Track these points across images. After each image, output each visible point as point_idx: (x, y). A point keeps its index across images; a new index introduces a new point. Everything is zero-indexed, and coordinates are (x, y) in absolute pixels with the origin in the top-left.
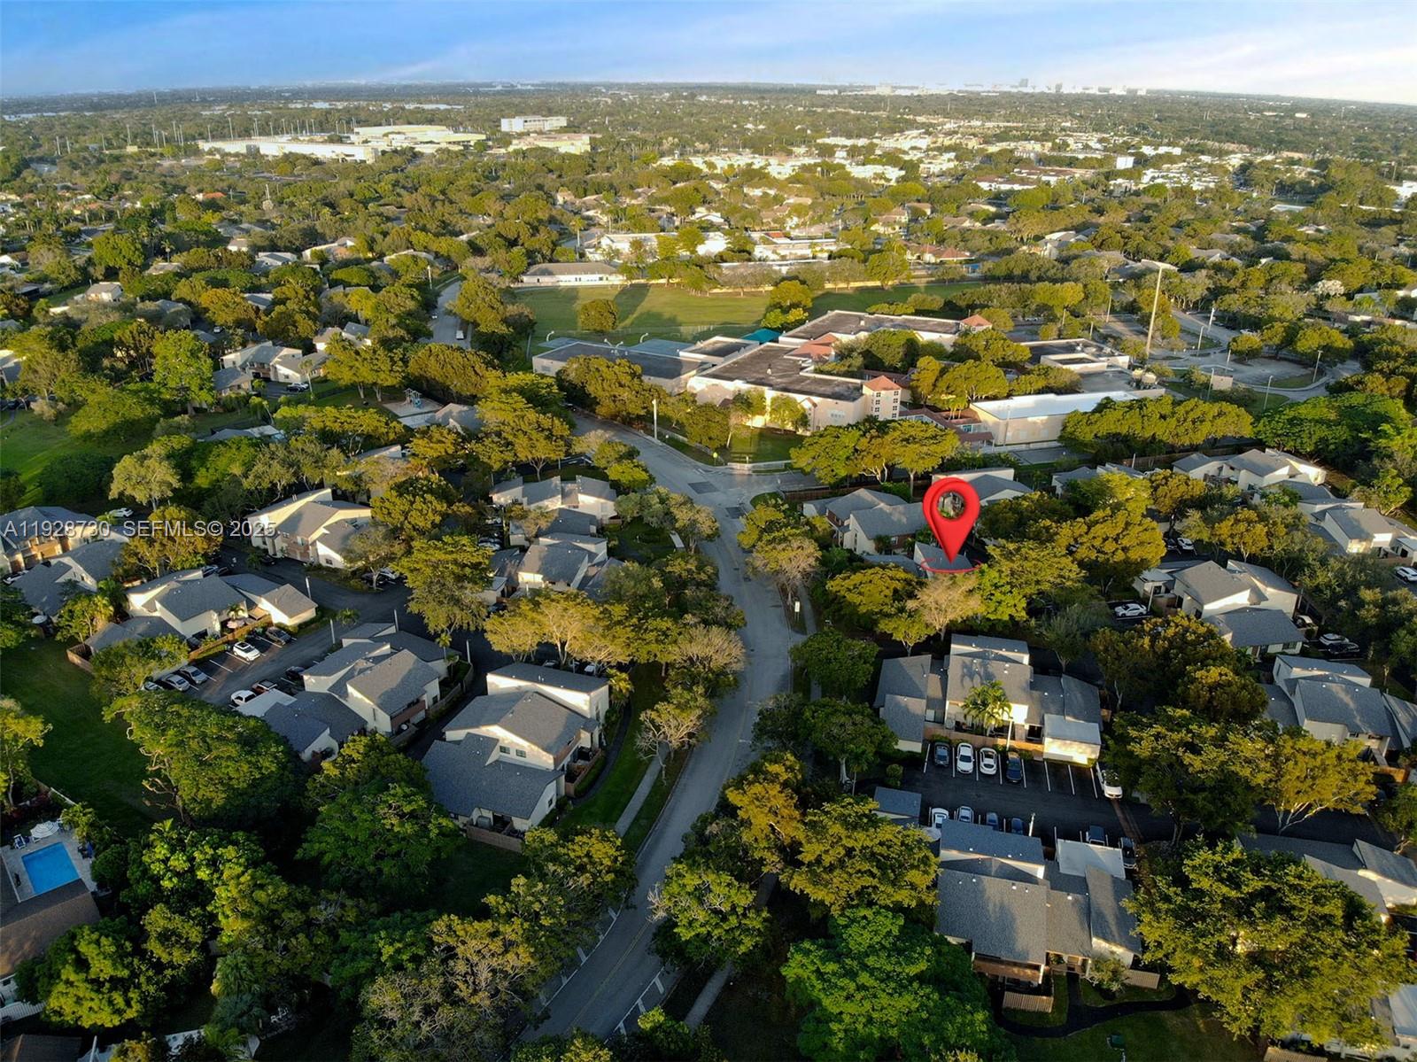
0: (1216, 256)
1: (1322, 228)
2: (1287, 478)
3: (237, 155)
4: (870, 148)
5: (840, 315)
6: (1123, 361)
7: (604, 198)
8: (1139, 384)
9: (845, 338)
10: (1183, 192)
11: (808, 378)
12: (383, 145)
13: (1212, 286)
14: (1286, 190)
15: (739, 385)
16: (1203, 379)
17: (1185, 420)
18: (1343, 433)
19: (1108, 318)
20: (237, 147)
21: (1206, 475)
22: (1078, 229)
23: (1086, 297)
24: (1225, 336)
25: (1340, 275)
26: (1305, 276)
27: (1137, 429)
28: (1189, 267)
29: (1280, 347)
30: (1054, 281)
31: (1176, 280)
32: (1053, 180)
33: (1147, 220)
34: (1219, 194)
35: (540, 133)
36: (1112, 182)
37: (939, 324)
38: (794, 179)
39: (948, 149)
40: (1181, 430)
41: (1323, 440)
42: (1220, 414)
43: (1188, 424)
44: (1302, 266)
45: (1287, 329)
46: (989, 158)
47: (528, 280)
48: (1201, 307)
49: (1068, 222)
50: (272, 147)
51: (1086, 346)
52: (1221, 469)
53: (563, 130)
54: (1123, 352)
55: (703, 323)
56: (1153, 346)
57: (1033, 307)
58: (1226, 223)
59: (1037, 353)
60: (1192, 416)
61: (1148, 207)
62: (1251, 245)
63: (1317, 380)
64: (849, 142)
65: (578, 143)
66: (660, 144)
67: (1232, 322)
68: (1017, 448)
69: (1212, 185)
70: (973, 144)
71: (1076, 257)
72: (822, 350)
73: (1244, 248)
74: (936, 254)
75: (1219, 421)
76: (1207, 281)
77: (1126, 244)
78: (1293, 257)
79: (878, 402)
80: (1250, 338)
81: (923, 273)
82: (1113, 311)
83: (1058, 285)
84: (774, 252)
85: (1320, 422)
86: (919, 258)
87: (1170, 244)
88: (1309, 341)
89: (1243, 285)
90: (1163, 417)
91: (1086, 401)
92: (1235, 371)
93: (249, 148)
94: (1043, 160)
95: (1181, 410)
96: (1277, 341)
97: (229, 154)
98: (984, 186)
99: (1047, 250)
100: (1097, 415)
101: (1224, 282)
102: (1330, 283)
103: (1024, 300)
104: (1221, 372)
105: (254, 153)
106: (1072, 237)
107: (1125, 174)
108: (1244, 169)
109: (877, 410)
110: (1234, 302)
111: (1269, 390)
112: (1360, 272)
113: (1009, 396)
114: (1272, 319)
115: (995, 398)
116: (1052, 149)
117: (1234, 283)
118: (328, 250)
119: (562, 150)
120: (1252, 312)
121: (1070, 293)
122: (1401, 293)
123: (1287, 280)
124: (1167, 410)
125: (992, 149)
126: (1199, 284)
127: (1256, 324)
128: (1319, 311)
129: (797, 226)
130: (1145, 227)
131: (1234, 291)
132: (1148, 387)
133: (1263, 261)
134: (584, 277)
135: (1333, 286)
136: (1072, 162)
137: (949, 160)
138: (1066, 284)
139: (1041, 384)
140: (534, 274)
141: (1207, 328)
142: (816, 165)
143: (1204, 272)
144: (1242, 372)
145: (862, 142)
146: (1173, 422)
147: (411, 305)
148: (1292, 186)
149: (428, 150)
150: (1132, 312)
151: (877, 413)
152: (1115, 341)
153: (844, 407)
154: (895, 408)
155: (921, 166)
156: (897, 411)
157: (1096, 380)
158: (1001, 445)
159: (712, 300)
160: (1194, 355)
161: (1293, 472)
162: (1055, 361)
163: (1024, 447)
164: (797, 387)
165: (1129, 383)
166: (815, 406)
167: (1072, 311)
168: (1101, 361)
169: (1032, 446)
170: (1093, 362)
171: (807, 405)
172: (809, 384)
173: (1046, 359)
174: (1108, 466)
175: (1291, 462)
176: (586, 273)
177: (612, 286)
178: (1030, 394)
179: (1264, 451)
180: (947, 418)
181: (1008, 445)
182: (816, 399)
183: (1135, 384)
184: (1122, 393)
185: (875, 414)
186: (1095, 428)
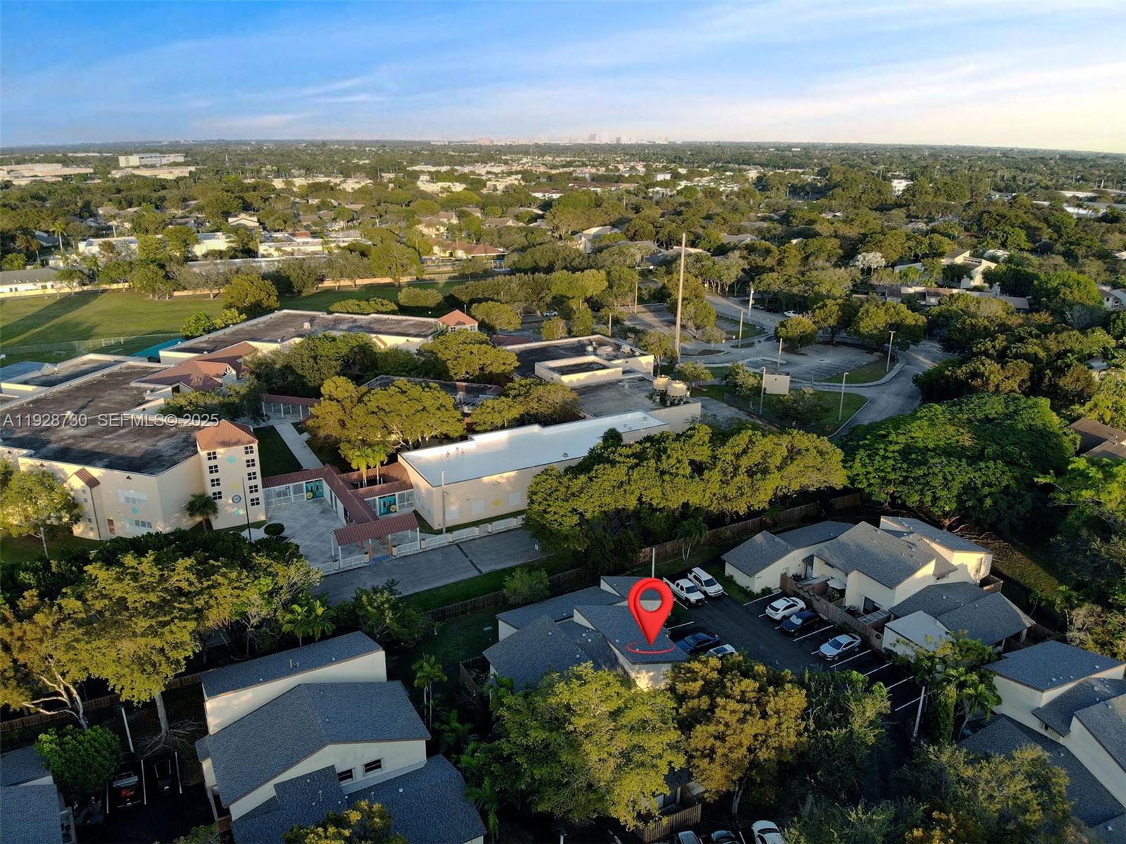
0: (748, 239)
1: (838, 214)
2: (933, 582)
4: (450, 173)
5: (287, 316)
6: (647, 361)
8: (664, 400)
9: (265, 348)
10: (711, 193)
13: (747, 267)
14: (795, 191)
16: (752, 381)
17: (736, 468)
18: (997, 474)
19: (637, 308)
21: (784, 577)
22: (614, 224)
23: (611, 287)
24: (770, 321)
25: (878, 246)
26: (841, 251)
27: (655, 496)
28: (722, 251)
29: (834, 330)
30: (575, 269)
31: (708, 263)
32: (599, 190)
33: (680, 213)
34: (743, 194)
35: (152, 167)
36: (651, 190)
37: (416, 325)
39: (517, 173)
40: (731, 491)
41: (969, 489)
42: (793, 454)
43: (742, 478)
44: (836, 242)
45: (842, 307)
46: (551, 177)
48: (737, 290)
49: (606, 219)
51: (601, 344)
52: (809, 561)
54: (646, 350)
56: (683, 339)
57: (549, 299)
58: (752, 214)
59: (527, 362)
60: (745, 462)
61: (681, 205)
62: (780, 229)
63: (891, 369)
67: (772, 303)
68: (464, 534)
69: (736, 189)
71: (607, 247)
73: (774, 232)
75: (792, 469)
76: (741, 262)
77: (657, 233)
78: (825, 234)
79: (213, 469)
80: (801, 322)
81: (448, 269)
82: (641, 301)
83: (578, 274)
85: (950, 452)
86: (451, 255)
87: (700, 231)
88: (874, 319)
89: (780, 262)
90: (698, 468)
92: (788, 363)
95: (727, 453)
96: (832, 321)
98: (539, 195)
99: (582, 244)
100: (583, 478)
101: (759, 261)
102: (871, 255)
103: (538, 290)
104: (774, 369)
106: (607, 230)
107: (664, 184)
108: (759, 179)
109: (215, 482)
110: (773, 282)
112: (896, 244)
113: (471, 431)
114: (819, 297)
117: (770, 262)
120: (795, 290)
121: (593, 282)
122: (944, 261)
123: (824, 255)
124: (703, 454)
125: (554, 172)
126: (733, 265)
127: (802, 305)
128: (863, 285)
130: (678, 219)
131: (772, 270)
132: (676, 402)
133: (794, 241)
134: (21, 288)
135: (874, 258)
136: (620, 179)
137: (516, 179)
138: (587, 272)
141: (746, 313)
143: (737, 253)
144: (796, 364)
145: (445, 168)
146: (714, 476)
148: (803, 188)
150: (660, 300)
151: (216, 489)
152: (635, 336)
153: (142, 483)
154: (252, 476)
155: (488, 183)
156: (258, 481)
157: (606, 394)
158: (440, 532)
159: (168, 304)
160: (737, 347)
161: (944, 569)
162: (553, 369)
163: (476, 532)
164: (90, 445)
165: (651, 397)
166: (92, 483)
167: (595, 305)
168: (617, 366)
169: (491, 528)
170: (604, 367)
171: (77, 483)
172: (121, 436)
173: (541, 368)
174: (604, 586)
175: (934, 545)
176: (23, 281)
177: (50, 296)
178: (503, 428)
179: (877, 524)
180: (356, 485)
181: (450, 530)
182: (95, 472)
183: (658, 399)
184: (639, 415)
185: (210, 491)
186: (579, 504)
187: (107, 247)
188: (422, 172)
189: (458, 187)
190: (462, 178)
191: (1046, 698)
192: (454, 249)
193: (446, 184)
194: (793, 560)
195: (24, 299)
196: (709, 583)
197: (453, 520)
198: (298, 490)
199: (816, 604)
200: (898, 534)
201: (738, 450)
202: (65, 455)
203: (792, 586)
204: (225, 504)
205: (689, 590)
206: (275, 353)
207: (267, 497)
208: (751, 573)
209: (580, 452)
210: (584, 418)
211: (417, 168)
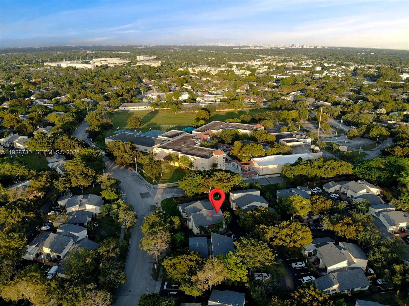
0: (344, 100)
1: (379, 89)
2: (366, 193)
3: (54, 67)
4: (243, 65)
5: (215, 122)
6: (309, 140)
7: (157, 81)
8: (313, 151)
9: (214, 132)
10: (335, 78)
11: (196, 148)
12: (99, 64)
13: (342, 111)
14: (368, 77)
15: (170, 151)
16: (337, 148)
17: (328, 168)
18: (386, 174)
19: (307, 122)
20: (54, 64)
21: (335, 190)
22: (301, 91)
23: (299, 116)
24: (346, 129)
25: (385, 106)
26: (373, 107)
27: (309, 172)
28: (335, 104)
29: (364, 134)
30: (289, 110)
31: (330, 109)
32: (296, 74)
33: (323, 87)
34: (346, 79)
35: (148, 60)
36: (314, 75)
37: (247, 126)
38: (217, 75)
39: (266, 65)
40: (326, 172)
41: (379, 177)
42: (341, 166)
43: (329, 170)
44: (372, 104)
45: (366, 128)
46: (278, 68)
47: (121, 108)
48: (338, 118)
49: (298, 88)
50: (64, 65)
51: (297, 134)
52: (341, 188)
53: (154, 60)
54: (309, 137)
55: (172, 124)
56: (320, 133)
57: (281, 119)
58: (348, 88)
59: (278, 138)
60: (330, 167)
61: (324, 83)
62: (355, 95)
63: (377, 146)
64: (237, 63)
65: (157, 64)
66: (182, 64)
67: (348, 123)
68: (266, 176)
69: (344, 75)
70: (274, 63)
71: (299, 101)
72: (205, 136)
73: (353, 97)
74: (254, 100)
75: (340, 169)
76: (341, 109)
77: (315, 96)
78: (369, 100)
79: (217, 159)
80: (354, 131)
81: (249, 106)
82: (308, 120)
84: (203, 99)
85: (378, 169)
86: (249, 101)
87: (329, 96)
88: (374, 133)
89: (352, 111)
90: (319, 167)
91: (293, 158)
92: (349, 143)
94: (294, 68)
95: (326, 164)
96: (363, 131)
97: (52, 67)
98: (275, 76)
99: (290, 98)
100: (294, 167)
101: (346, 109)
102: (381, 110)
103: (278, 117)
104: (343, 143)
105: (59, 66)
106: (299, 94)
107: (319, 72)
108: (355, 70)
109: (217, 161)
110: (349, 117)
111: (360, 150)
112: (391, 105)
113: (266, 155)
114: (362, 124)
115: (260, 156)
116: (298, 65)
117: (349, 110)
118: (60, 99)
119: (152, 66)
120: (355, 120)
121: (294, 114)
122: (405, 113)
123: (367, 108)
124: (321, 164)
125: (280, 65)
126: (338, 110)
127: (357, 125)
128: (378, 120)
129: (214, 90)
130: (322, 90)
131: (349, 113)
132: (316, 152)
133: (359, 101)
134: (140, 107)
135: (382, 110)
136: (303, 69)
137: (266, 68)
138: (293, 111)
139: (277, 151)
140: (123, 106)
141: (341, 126)
142: (225, 70)
143: (339, 106)
144: (351, 143)
145: (241, 63)
146: (323, 169)
147: (72, 119)
148: (370, 75)
149: (112, 65)
150: (314, 120)
151: (217, 163)
152: (307, 132)
153: (205, 161)
155: (257, 70)
156: (225, 162)
157: (298, 148)
158: (261, 175)
159: (179, 115)
160: (335, 136)
161: (368, 191)
162: (284, 141)
163: (269, 176)
164: (191, 152)
165: (310, 150)
166: (195, 160)
167: (294, 120)
168: (301, 141)
169: (272, 176)
170: (298, 141)
171: (192, 160)
172: (195, 151)
173: (282, 140)
174: (298, 188)
175: (367, 186)
176: (140, 106)
177: (148, 110)
178: (273, 155)
179: (357, 182)
180: (243, 164)
181: (263, 175)
182: (196, 158)
183: (312, 150)
184: (307, 154)
185: (216, 163)
186: (293, 172)
187: (159, 97)
188: (234, 64)
189: (248, 73)
190: (248, 68)
191: (377, 210)
193: (244, 71)
194: (337, 187)
195: (141, 111)
196: (319, 190)
197: (264, 173)
198: (230, 164)
199: (341, 195)
200: (360, 184)
201: (329, 164)
202: (186, 153)
203: (336, 192)
204: (218, 166)
205: (315, 191)
206: (218, 133)
207: (226, 165)
208: (328, 189)
209: (293, 161)
210: (293, 154)
211: (231, 63)
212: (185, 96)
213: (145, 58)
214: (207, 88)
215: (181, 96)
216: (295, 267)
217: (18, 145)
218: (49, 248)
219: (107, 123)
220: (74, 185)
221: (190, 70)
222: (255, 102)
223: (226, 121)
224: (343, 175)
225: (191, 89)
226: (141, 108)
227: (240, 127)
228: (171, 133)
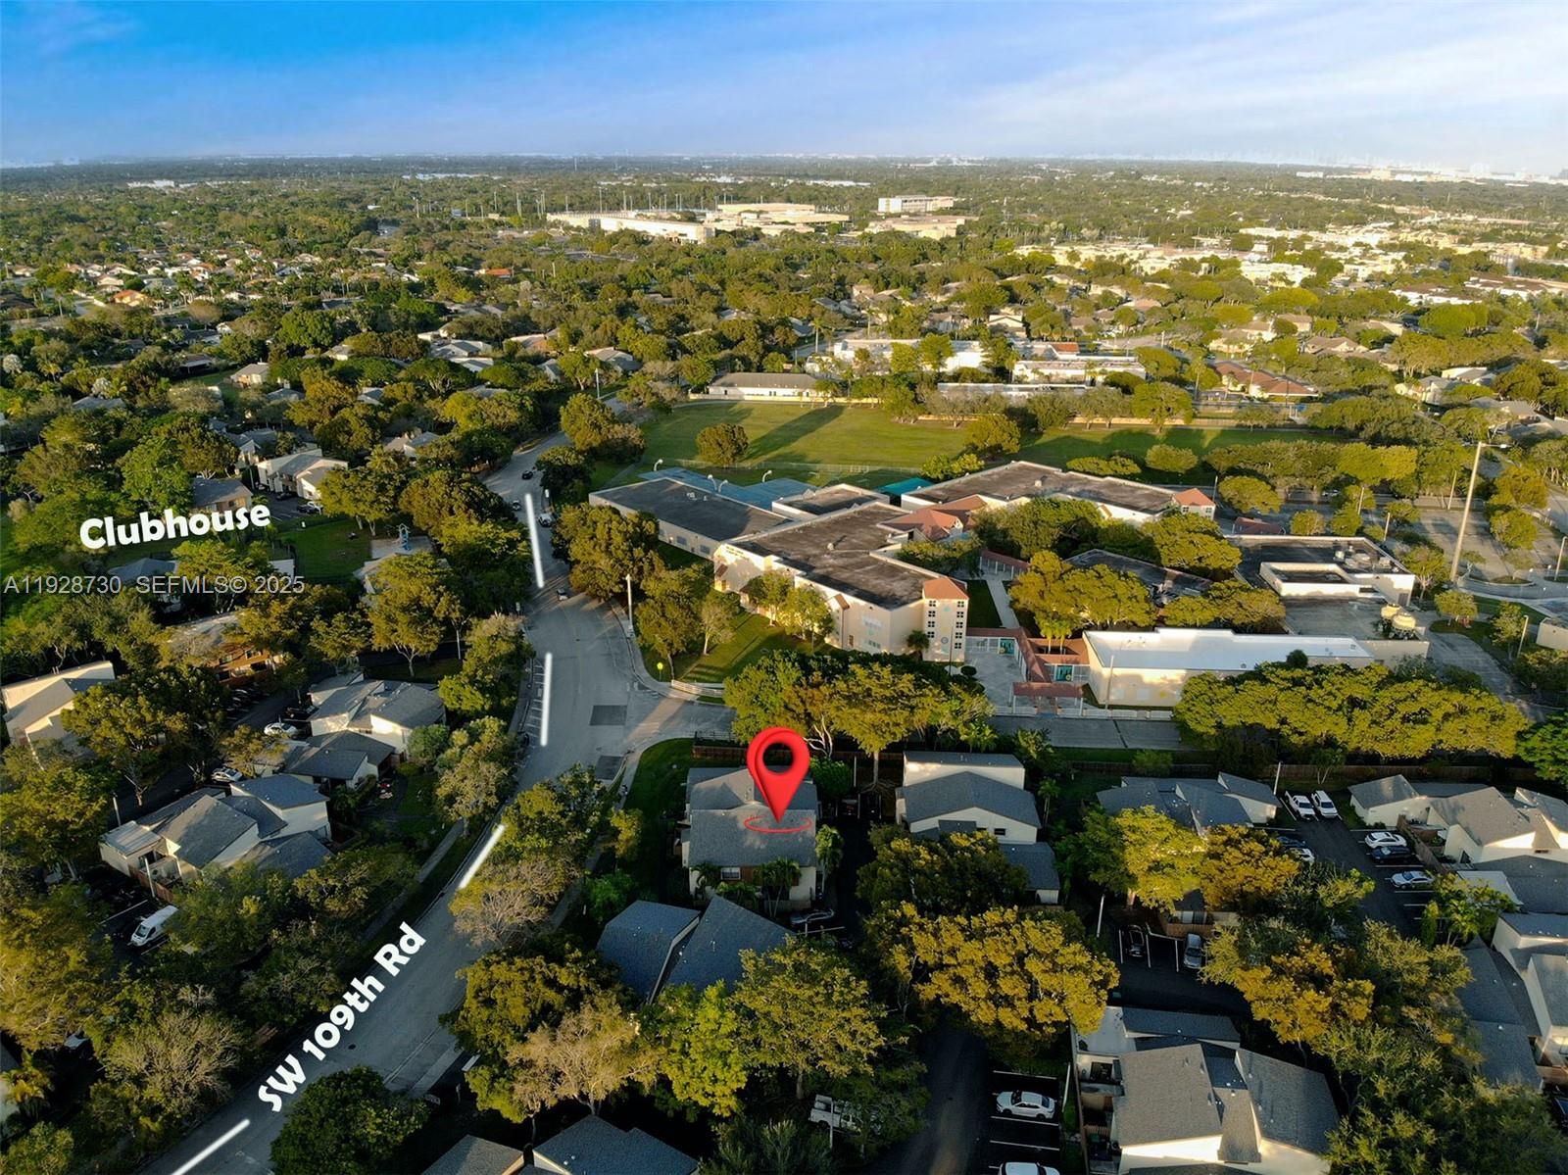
2: (1532, 854)
3: (579, 229)
4: (1298, 244)
5: (1024, 466)
6: (1403, 583)
7: (900, 293)
8: (1389, 630)
9: (994, 504)
11: (876, 561)
12: (728, 226)
15: (771, 563)
16: (1512, 629)
17: (1392, 712)
20: (580, 220)
21: (1402, 818)
22: (1493, 366)
30: (1375, 441)
35: (915, 216)
37: (1149, 496)
38: (1161, 277)
39: (1401, 247)
42: (1460, 712)
43: (1395, 722)
46: (1449, 261)
47: (715, 391)
50: (610, 223)
51: (1357, 551)
52: (1427, 811)
53: (942, 212)
54: (1410, 568)
55: (864, 462)
57: (1326, 479)
60: (1403, 709)
64: (1274, 233)
65: (942, 227)
66: (1040, 229)
70: (1445, 242)
71: (1460, 406)
72: (944, 521)
74: (1265, 388)
75: (1453, 725)
77: (1543, 392)
79: (932, 614)
81: (1230, 411)
83: (1381, 449)
84: (1035, 371)
86: (1243, 390)
91: (1274, 648)
93: (592, 222)
94: (1523, 268)
95: (1386, 696)
97: (571, 228)
98: (1412, 296)
99: (1429, 392)
100: (1230, 688)
105: (595, 228)
106: (1477, 377)
109: (932, 624)
113: (1161, 622)
115: (1131, 627)
116: (1548, 256)
118: (525, 345)
119: (921, 235)
121: (1397, 462)
129: (1119, 336)
132: (1400, 636)
134: (781, 392)
137: (1394, 261)
139: (1208, 615)
140: (723, 385)
142: (1203, 260)
145: (1293, 234)
146: (1362, 718)
147: (513, 416)
149: (772, 231)
150: (1486, 498)
151: (931, 629)
152: (1413, 544)
153: (880, 615)
154: (959, 625)
155: (1347, 267)
156: (963, 630)
157: (1327, 611)
158: (1103, 707)
159: (913, 429)
160: (1551, 579)
161: (1545, 843)
162: (1276, 572)
163: (1134, 714)
164: (844, 575)
165: (1376, 625)
166: (846, 607)
167: (1387, 490)
168: (1356, 582)
169: (1148, 714)
170: (1342, 581)
171: (835, 606)
172: (867, 572)
173: (1267, 568)
174: (1220, 780)
175: (1548, 823)
176: (783, 387)
177: (806, 404)
178: (1195, 626)
179: (1509, 794)
180: (1041, 650)
181: (1112, 707)
182: (849, 599)
183: (1381, 628)
184: (1350, 641)
185: (927, 630)
186: (1221, 709)
187: (863, 354)
188: (1259, 238)
189: (1298, 274)
190: (1313, 257)
191: (1524, 942)
192: (1248, 383)
193: (1285, 268)
194: (1415, 805)
195: (782, 405)
196: (1325, 805)
197: (1114, 699)
198: (994, 644)
199: (1417, 846)
200: (1522, 805)
202: (825, 580)
203: (1405, 827)
204: (934, 642)
205: (1302, 805)
206: (1003, 512)
207: (968, 643)
208: (1366, 806)
210: (1287, 633)
211: (1253, 231)
212: (972, 357)
213: (909, 207)
214: (1088, 329)
215: (952, 354)
216: (1007, 1112)
217: (308, 487)
218: (178, 842)
219: (625, 440)
220: (379, 643)
221: (1060, 256)
222: (1266, 396)
223: (1071, 464)
224: (1462, 757)
225: (1019, 330)
226: (785, 394)
227: (1114, 495)
228: (831, 494)
